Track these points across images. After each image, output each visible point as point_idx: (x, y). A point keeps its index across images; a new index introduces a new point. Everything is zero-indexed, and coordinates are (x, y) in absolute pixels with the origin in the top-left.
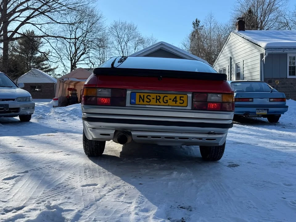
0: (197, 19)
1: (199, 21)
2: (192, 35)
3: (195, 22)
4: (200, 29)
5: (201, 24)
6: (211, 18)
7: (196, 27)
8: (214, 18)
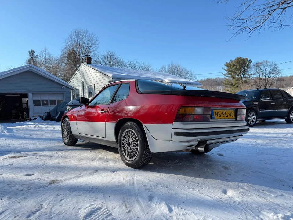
0: (32, 50)
1: (34, 52)
2: (29, 61)
3: (31, 52)
4: (35, 57)
5: (35, 54)
6: (46, 51)
7: (31, 56)
8: (48, 51)
